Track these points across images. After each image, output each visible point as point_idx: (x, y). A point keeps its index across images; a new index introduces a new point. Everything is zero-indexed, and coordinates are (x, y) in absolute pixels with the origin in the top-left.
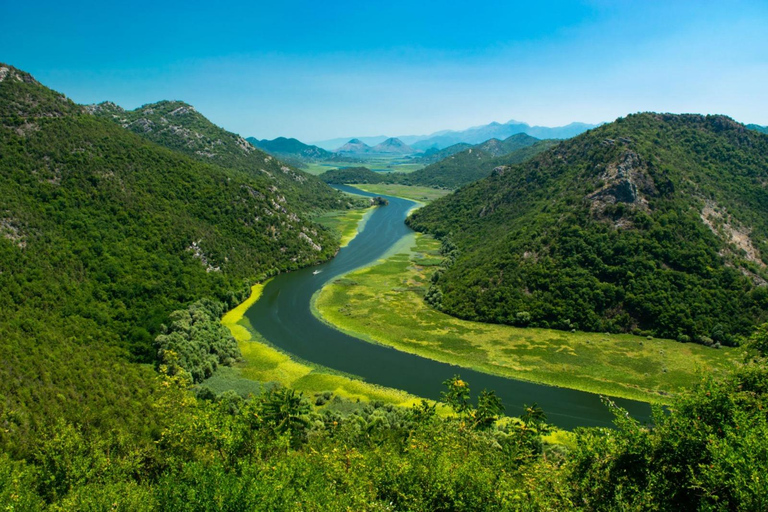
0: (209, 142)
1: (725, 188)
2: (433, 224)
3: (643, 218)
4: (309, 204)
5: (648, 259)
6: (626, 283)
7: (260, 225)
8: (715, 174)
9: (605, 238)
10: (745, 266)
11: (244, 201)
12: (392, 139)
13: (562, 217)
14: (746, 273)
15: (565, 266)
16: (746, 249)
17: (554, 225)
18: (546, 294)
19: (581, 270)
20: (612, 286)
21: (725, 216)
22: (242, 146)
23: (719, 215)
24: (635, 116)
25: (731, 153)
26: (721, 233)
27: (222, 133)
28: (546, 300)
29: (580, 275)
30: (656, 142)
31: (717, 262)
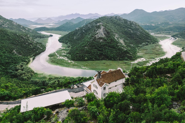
0: (5, 23)
1: (119, 31)
2: (65, 41)
3: (105, 39)
4: (35, 37)
5: (106, 47)
6: (103, 51)
7: (28, 45)
8: (117, 28)
9: (99, 44)
10: (122, 46)
11: (23, 39)
12: (49, 18)
13: (91, 40)
14: (122, 48)
15: (92, 49)
16: (123, 43)
17: (90, 41)
18: (90, 55)
19: (95, 50)
20: (101, 52)
21: (119, 37)
22: (14, 23)
23: (118, 37)
24: (103, 17)
25: (120, 24)
26: (118, 40)
27: (8, 20)
28: (90, 56)
29: (95, 51)
30: (107, 23)
31: (118, 46)
